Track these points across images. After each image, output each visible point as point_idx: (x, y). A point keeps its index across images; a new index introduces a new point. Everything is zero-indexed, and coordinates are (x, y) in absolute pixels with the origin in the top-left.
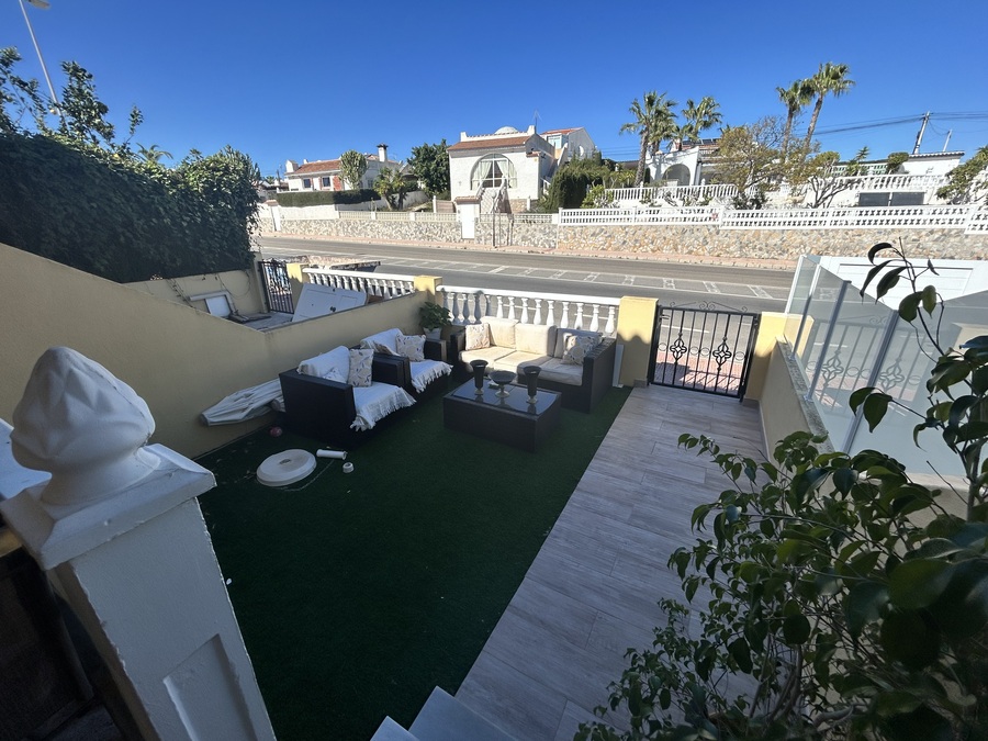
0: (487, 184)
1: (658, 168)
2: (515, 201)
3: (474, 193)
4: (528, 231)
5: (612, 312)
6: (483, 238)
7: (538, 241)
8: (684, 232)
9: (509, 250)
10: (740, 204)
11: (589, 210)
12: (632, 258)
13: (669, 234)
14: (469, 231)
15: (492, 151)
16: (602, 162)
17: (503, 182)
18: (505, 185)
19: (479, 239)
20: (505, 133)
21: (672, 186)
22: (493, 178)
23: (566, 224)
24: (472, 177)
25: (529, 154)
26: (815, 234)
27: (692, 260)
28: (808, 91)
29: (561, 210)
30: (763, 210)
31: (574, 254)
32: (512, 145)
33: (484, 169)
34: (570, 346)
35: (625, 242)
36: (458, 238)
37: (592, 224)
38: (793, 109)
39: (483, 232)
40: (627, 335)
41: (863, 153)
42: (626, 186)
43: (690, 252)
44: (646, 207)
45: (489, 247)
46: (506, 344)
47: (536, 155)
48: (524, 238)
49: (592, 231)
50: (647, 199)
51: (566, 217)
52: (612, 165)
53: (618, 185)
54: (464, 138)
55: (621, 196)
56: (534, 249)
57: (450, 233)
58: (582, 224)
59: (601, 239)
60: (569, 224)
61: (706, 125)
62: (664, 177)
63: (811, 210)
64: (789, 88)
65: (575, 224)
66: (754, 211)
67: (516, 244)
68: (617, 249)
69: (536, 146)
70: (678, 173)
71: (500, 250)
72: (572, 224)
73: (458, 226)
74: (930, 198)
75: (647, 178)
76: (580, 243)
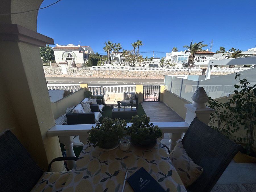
0: (68, 59)
1: (112, 57)
2: (77, 64)
3: (64, 61)
4: (84, 72)
5: (134, 88)
6: (70, 74)
7: (87, 74)
8: (122, 72)
9: (79, 77)
10: (131, 66)
11: (99, 67)
12: (112, 78)
13: (119, 72)
14: (65, 72)
15: (69, 50)
16: (98, 55)
17: (73, 59)
18: (74, 59)
19: (68, 74)
20: (70, 45)
21: (116, 61)
22: (69, 57)
23: (94, 70)
24: (62, 57)
25: (80, 52)
26: (145, 72)
27: (125, 78)
28: (136, 45)
29: (92, 66)
30: (135, 67)
31: (98, 77)
32: (75, 49)
33: (66, 55)
34: (130, 96)
35: (109, 74)
36: (61, 74)
37: (101, 70)
38: (135, 48)
39: (70, 72)
40: (138, 93)
41: (147, 57)
42: (106, 61)
43: (124, 76)
44: (112, 66)
45: (72, 76)
46: (113, 98)
47: (82, 52)
48: (83, 74)
49: (101, 71)
50: (112, 64)
51: (94, 68)
52: (101, 56)
53: (104, 61)
54: (57, 45)
55: (106, 63)
56: (87, 76)
57: (57, 73)
58: (98, 70)
59: (104, 73)
60: (95, 70)
61: (120, 49)
62: (114, 59)
63: (142, 67)
64: (133, 44)
65: (97, 70)
66: (133, 67)
67: (81, 75)
68: (108, 76)
69: (81, 50)
70: (117, 59)
71: (76, 77)
72: (96, 70)
73: (61, 71)
74: (159, 65)
75: (110, 60)
76: (99, 75)
